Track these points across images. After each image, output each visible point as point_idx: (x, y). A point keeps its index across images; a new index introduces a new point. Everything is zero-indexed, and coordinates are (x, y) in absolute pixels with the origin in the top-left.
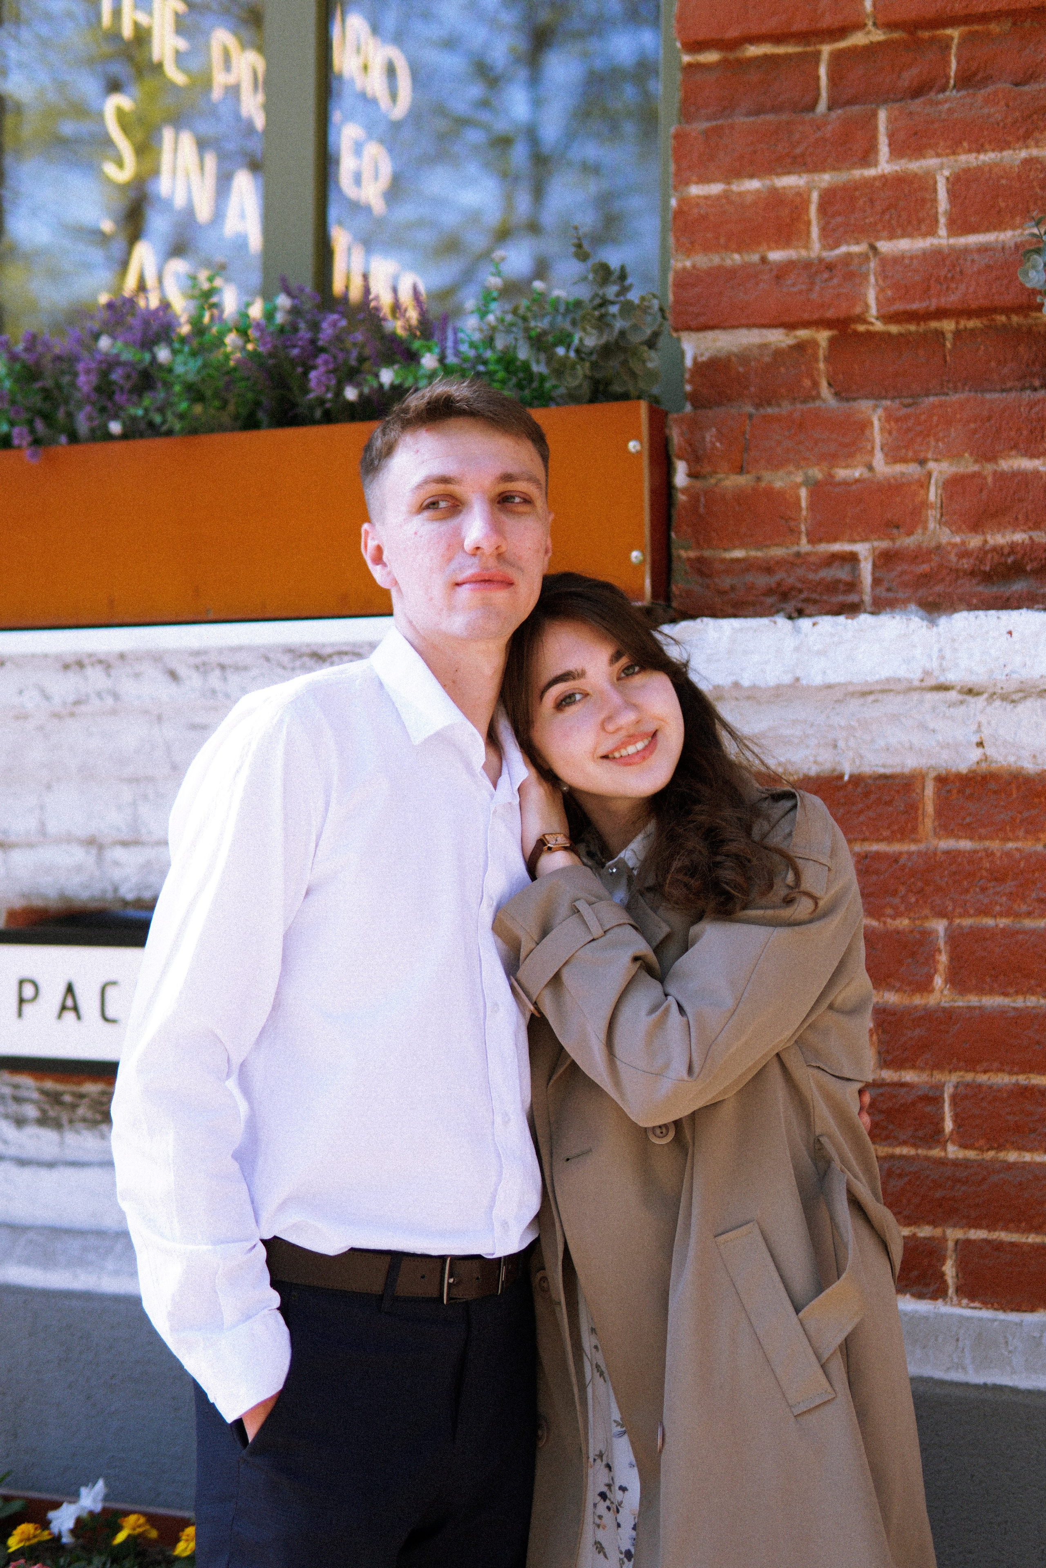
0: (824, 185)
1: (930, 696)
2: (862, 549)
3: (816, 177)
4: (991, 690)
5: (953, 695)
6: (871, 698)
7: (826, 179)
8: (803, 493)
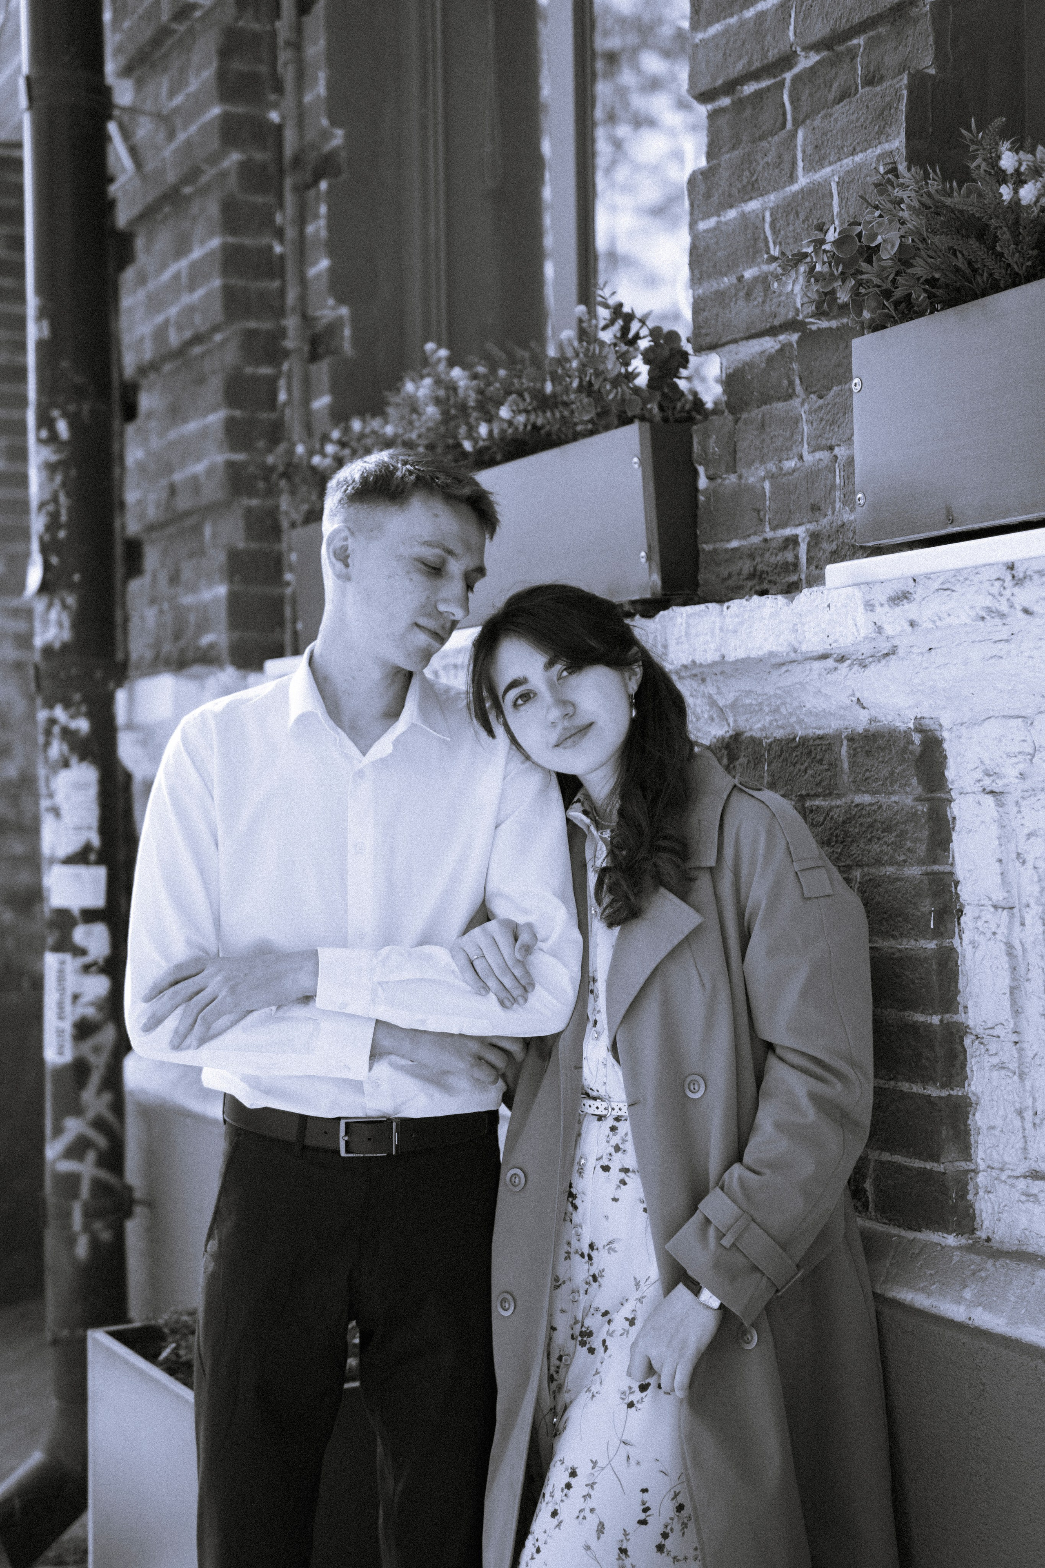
0: (771, 205)
1: (817, 665)
2: (800, 531)
3: (766, 198)
4: (854, 657)
5: (830, 663)
6: (784, 669)
7: (772, 199)
8: (767, 485)
